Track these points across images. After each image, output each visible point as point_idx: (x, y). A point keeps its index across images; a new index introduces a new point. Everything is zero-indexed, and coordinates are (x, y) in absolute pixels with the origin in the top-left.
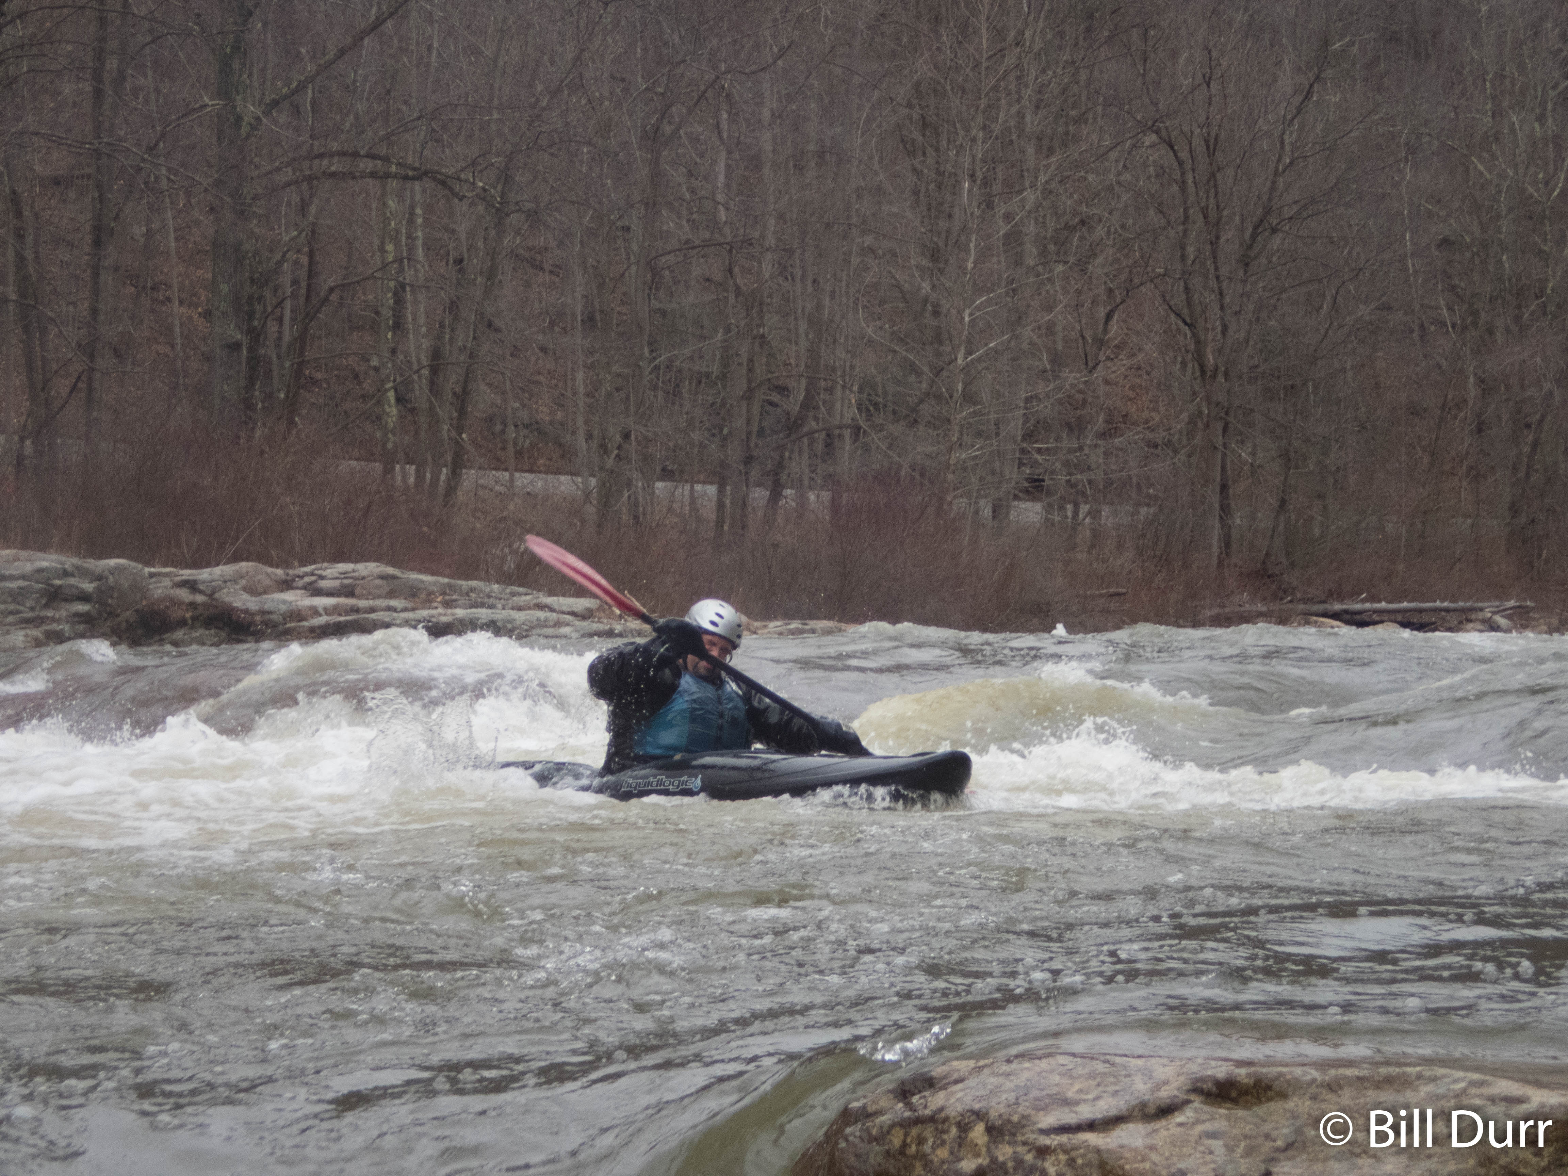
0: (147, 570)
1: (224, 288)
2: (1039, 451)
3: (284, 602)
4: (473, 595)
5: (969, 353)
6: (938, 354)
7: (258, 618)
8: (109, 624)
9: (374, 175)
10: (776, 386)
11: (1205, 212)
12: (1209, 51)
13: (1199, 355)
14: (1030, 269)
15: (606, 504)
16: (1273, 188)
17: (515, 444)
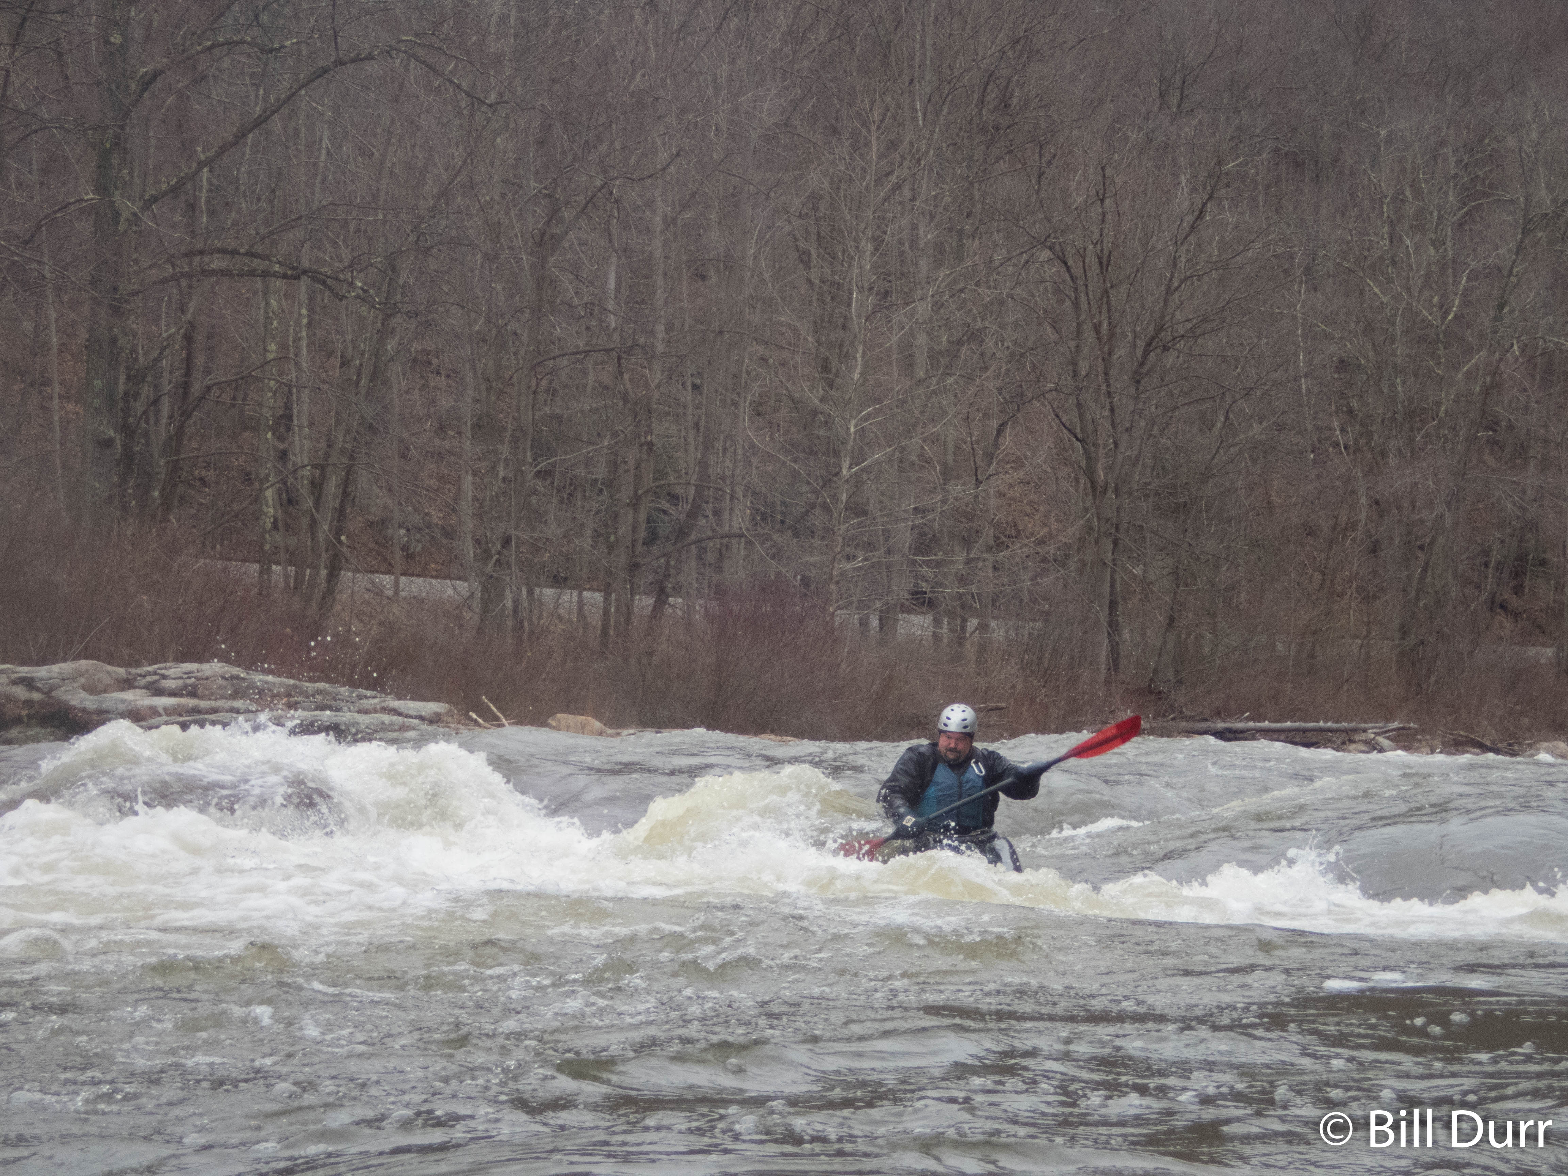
1: (98, 384)
2: (930, 564)
3: (123, 701)
4: (319, 697)
5: (854, 464)
6: (828, 466)
7: (95, 718)
9: (252, 273)
10: (669, 494)
11: (1097, 328)
12: (1103, 169)
13: (1090, 473)
14: (920, 382)
15: (486, 609)
16: (1165, 306)
17: (405, 547)
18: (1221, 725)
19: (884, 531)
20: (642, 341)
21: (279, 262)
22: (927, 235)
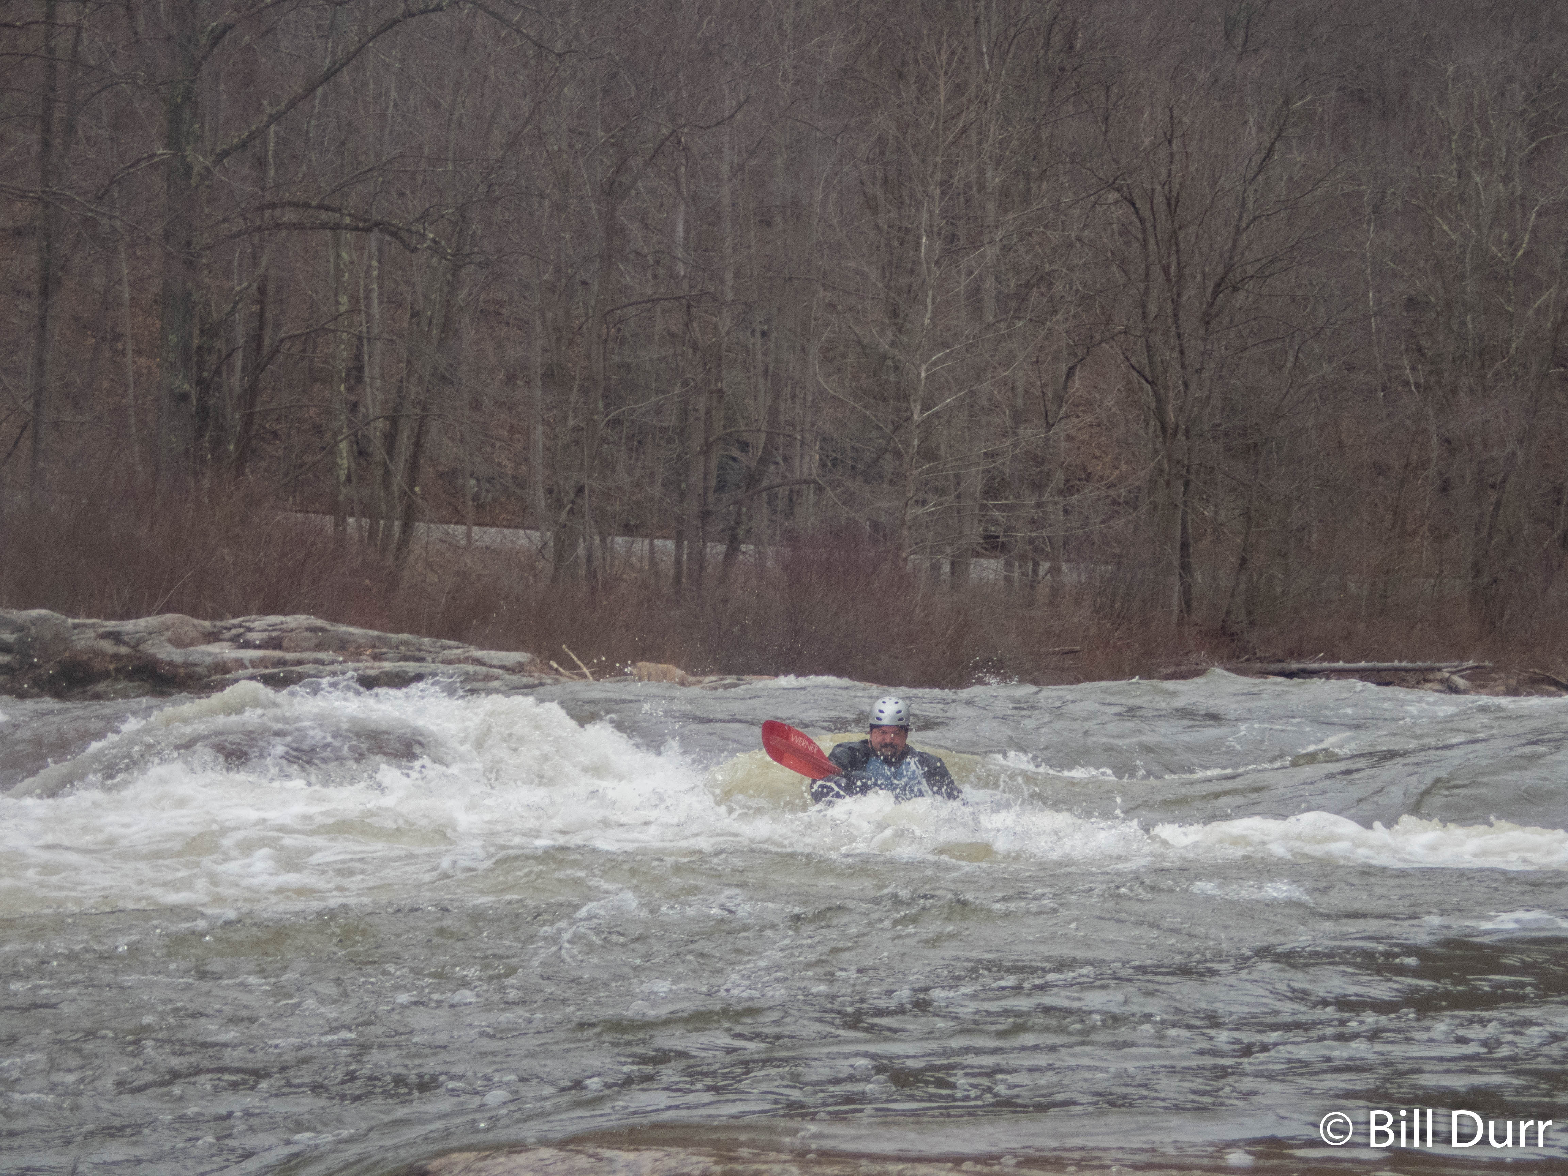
0: (71, 621)
1: (173, 338)
2: (1000, 508)
3: (209, 654)
4: (402, 648)
5: (925, 409)
6: (898, 410)
7: (182, 671)
8: (30, 674)
9: (324, 226)
10: (737, 441)
11: (1166, 270)
12: (1171, 109)
13: (1160, 413)
14: (990, 326)
15: (559, 558)
16: (1234, 247)
17: (476, 498)
18: (1295, 666)
19: (956, 476)
20: (712, 288)
21: (350, 215)
22: (995, 179)
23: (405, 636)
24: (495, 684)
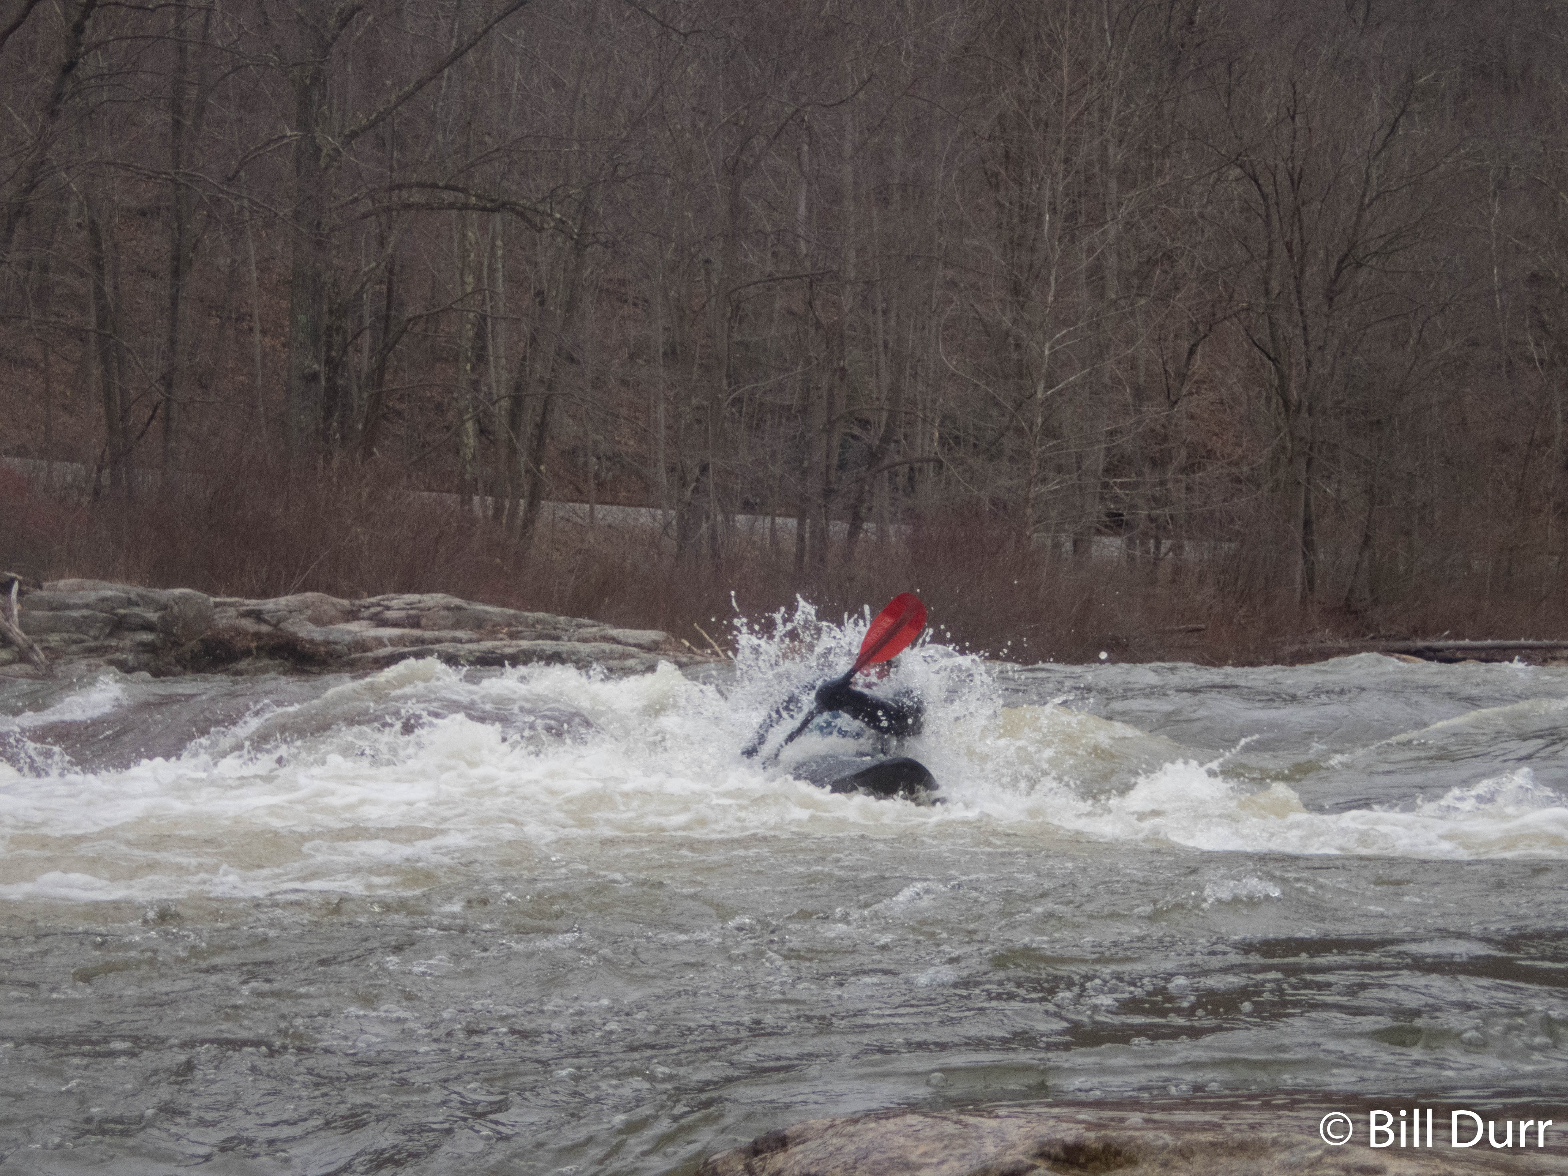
0: (212, 600)
1: (302, 318)
2: (1123, 486)
3: (349, 632)
4: (539, 627)
5: (1049, 387)
6: (1020, 388)
7: (322, 649)
8: (173, 653)
9: (451, 206)
10: (861, 419)
11: (1289, 246)
12: (1294, 85)
13: (1282, 390)
14: (1112, 303)
15: (684, 536)
16: (1358, 223)
17: (597, 476)
18: (1420, 644)
19: (1079, 454)
20: (834, 267)
21: (476, 195)
22: (1117, 157)
23: (540, 615)
24: (631, 662)
